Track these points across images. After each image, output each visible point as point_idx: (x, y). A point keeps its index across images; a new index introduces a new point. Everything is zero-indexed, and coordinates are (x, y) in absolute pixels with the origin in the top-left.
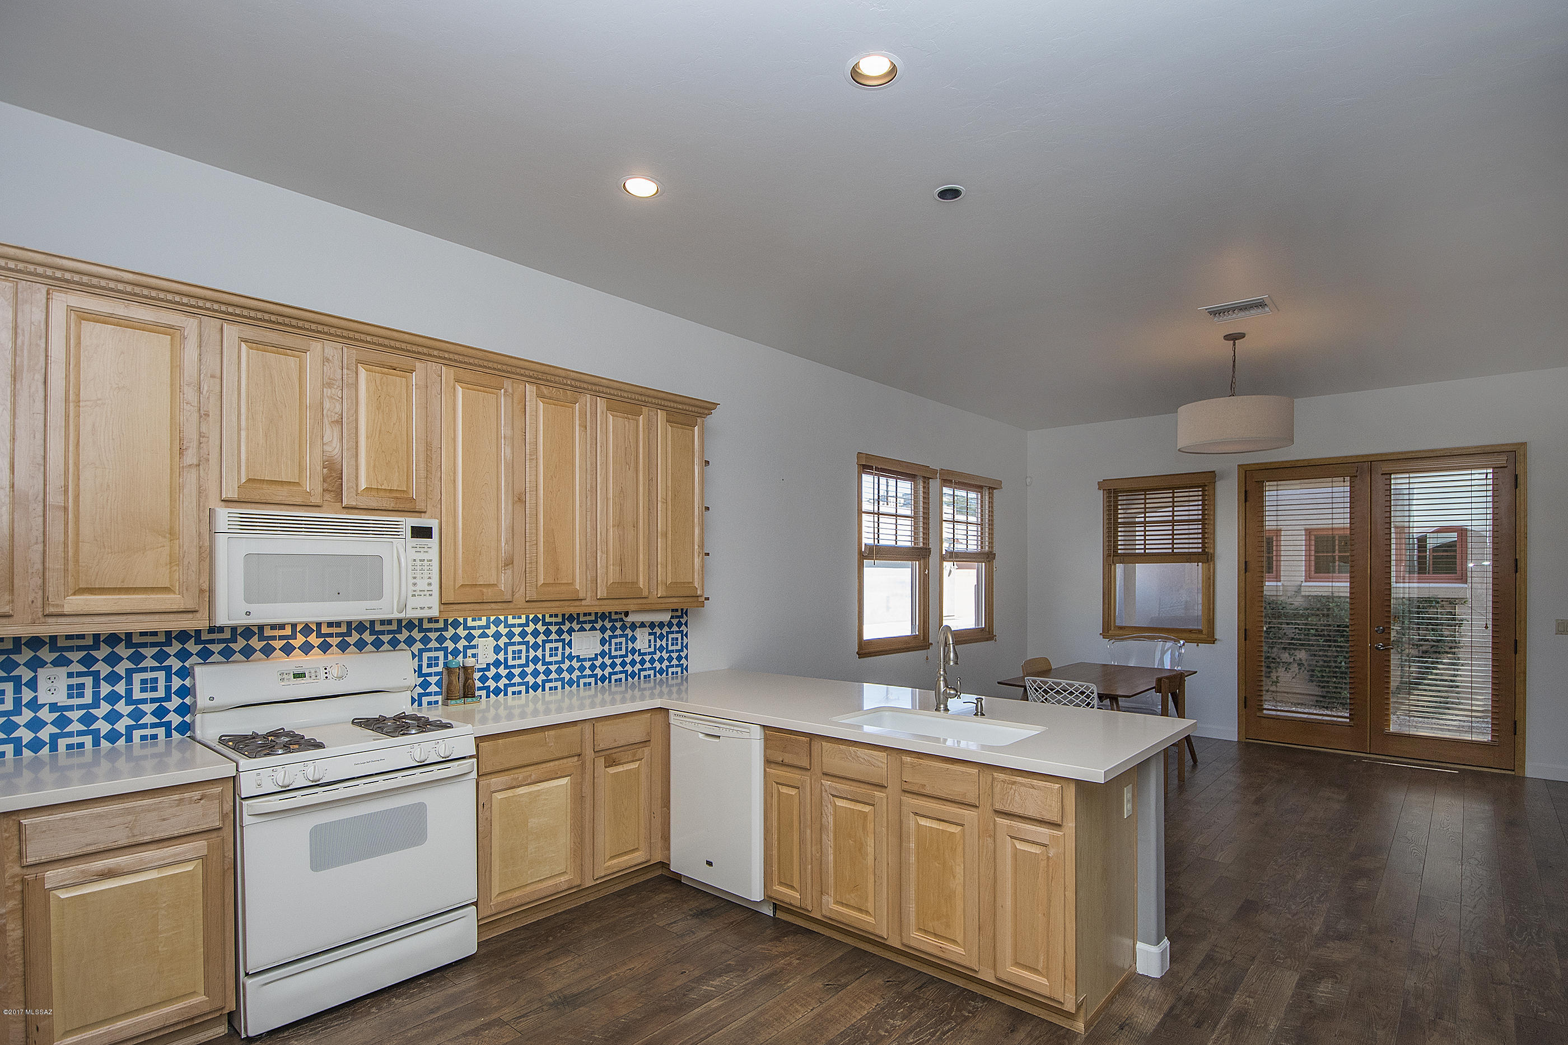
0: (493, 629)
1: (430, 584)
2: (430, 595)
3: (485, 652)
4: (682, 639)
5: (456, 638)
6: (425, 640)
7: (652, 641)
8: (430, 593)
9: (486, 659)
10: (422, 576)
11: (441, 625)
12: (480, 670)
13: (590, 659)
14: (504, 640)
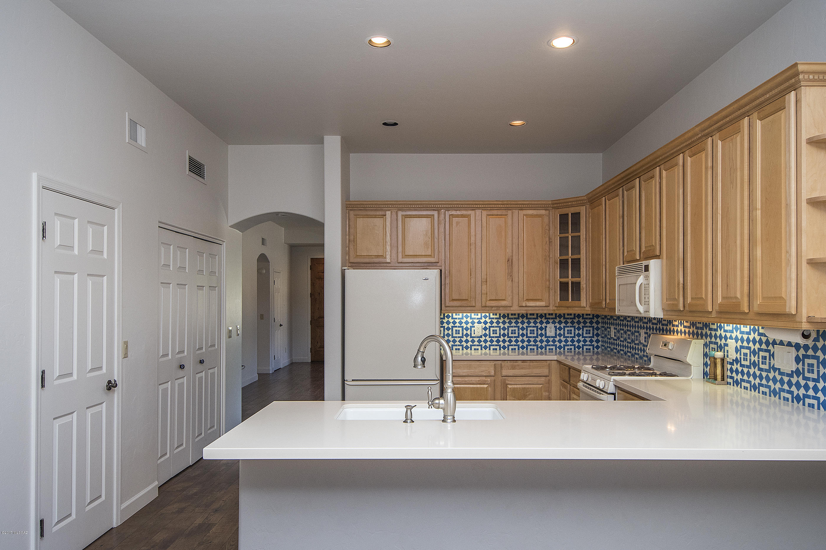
1: (648, 298)
3: (731, 350)
5: (721, 337)
8: (648, 303)
10: (647, 293)
12: (730, 363)
13: (788, 375)
14: (739, 343)
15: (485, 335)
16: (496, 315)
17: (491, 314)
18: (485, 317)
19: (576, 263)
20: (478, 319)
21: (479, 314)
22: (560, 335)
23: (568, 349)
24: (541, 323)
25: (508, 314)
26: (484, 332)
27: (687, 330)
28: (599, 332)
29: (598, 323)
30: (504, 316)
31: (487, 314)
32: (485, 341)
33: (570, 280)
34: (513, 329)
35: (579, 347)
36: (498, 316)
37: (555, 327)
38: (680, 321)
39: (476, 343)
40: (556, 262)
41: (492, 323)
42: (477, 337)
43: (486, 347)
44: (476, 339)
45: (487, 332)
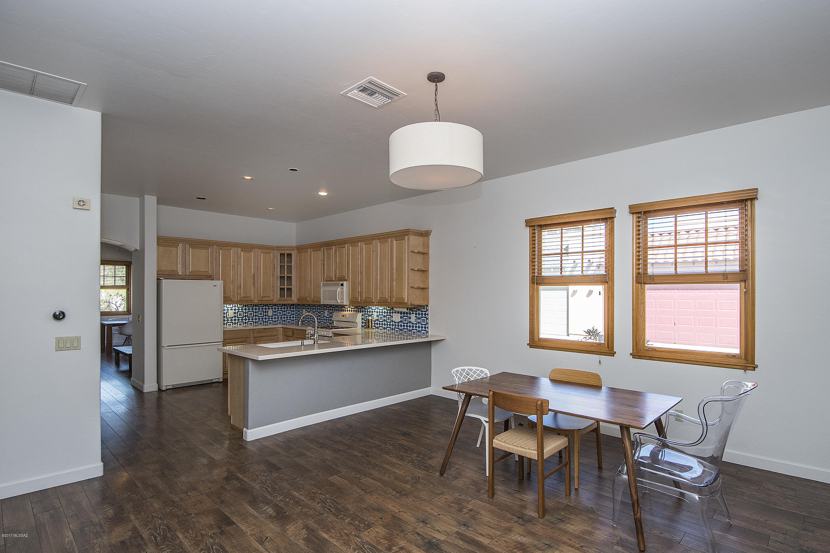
0: (376, 310)
3: (375, 316)
4: (426, 320)
5: (370, 312)
6: (365, 311)
7: (416, 320)
8: (343, 299)
10: (342, 295)
12: (374, 321)
13: (397, 323)
14: (378, 313)
15: (235, 317)
16: (241, 305)
17: (238, 305)
18: (235, 306)
19: (290, 278)
20: (231, 307)
21: (232, 305)
22: (275, 315)
23: (279, 322)
24: (266, 309)
25: (248, 305)
26: (234, 315)
27: (353, 310)
28: (294, 313)
29: (293, 308)
30: (246, 306)
31: (236, 305)
32: (235, 320)
33: (286, 287)
34: (251, 312)
35: (284, 321)
36: (242, 306)
37: (273, 311)
38: (349, 306)
39: (230, 321)
40: (277, 278)
41: (239, 309)
42: (230, 318)
43: (235, 323)
44: (230, 319)
45: (236, 315)
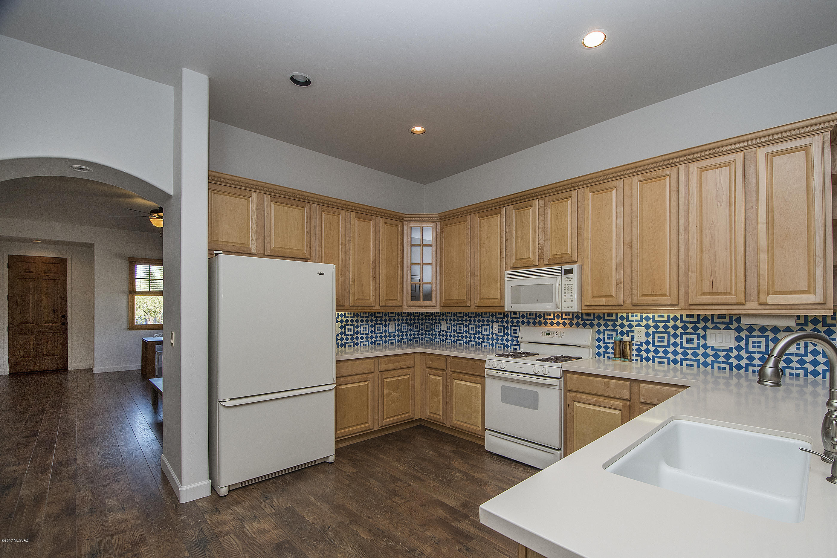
0: (645, 322)
1: (572, 296)
2: (572, 301)
3: (640, 335)
5: (622, 326)
6: (606, 325)
8: (572, 300)
9: (640, 339)
10: (568, 292)
11: (614, 318)
12: (636, 345)
13: (725, 351)
14: (652, 329)
16: (351, 314)
17: (346, 313)
22: (398, 331)
23: (404, 342)
25: (360, 313)
26: (340, 330)
30: (357, 315)
31: (343, 314)
32: (342, 339)
34: (365, 326)
35: (410, 340)
37: (395, 324)
40: (408, 268)
41: (347, 321)
43: (342, 345)
45: (343, 330)
